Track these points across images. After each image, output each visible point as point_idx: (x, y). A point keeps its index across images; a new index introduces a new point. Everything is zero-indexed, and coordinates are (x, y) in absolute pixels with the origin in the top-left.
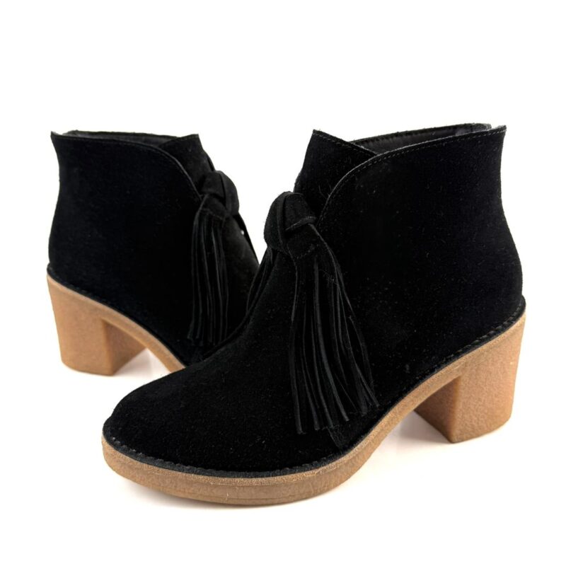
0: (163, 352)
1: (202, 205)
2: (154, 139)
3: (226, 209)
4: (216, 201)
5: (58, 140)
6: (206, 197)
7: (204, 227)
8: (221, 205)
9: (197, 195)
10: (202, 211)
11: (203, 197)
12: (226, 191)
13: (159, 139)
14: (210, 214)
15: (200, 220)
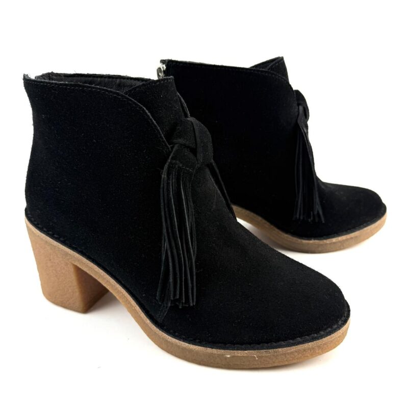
0: (129, 303)
1: (170, 157)
2: (129, 82)
3: (197, 160)
4: (187, 152)
5: (30, 84)
6: (176, 147)
7: (173, 181)
8: (191, 156)
9: (166, 145)
10: (171, 163)
11: (172, 148)
12: (198, 140)
13: (133, 82)
14: (179, 167)
15: (169, 174)
